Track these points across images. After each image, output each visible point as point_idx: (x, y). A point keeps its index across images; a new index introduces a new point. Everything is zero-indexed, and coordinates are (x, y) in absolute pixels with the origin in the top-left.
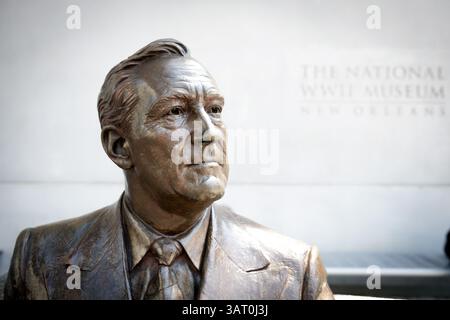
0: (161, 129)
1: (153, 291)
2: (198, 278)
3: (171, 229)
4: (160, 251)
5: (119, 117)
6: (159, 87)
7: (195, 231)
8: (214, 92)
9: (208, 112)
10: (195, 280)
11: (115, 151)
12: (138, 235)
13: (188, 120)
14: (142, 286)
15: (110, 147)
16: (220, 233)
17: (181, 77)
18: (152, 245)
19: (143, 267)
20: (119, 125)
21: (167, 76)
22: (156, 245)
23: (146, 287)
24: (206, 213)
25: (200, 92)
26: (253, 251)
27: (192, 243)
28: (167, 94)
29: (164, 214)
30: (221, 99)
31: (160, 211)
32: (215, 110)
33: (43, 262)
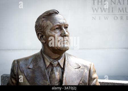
0: (53, 33)
1: (52, 73)
2: (63, 70)
3: (56, 58)
4: (53, 64)
5: (42, 30)
6: (53, 23)
7: (61, 59)
8: (66, 23)
9: (65, 28)
10: (62, 70)
11: (41, 39)
12: (47, 60)
13: (60, 31)
14: (49, 72)
15: (40, 38)
16: (68, 59)
17: (58, 20)
18: (51, 62)
19: (49, 68)
20: (42, 32)
21: (55, 20)
22: (52, 62)
23: (50, 72)
24: (64, 54)
25: (63, 24)
26: (76, 64)
27: (61, 61)
28: (55, 25)
29: (54, 54)
30: (68, 25)
31: (52, 53)
32: (66, 28)
33: (22, 67)
